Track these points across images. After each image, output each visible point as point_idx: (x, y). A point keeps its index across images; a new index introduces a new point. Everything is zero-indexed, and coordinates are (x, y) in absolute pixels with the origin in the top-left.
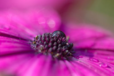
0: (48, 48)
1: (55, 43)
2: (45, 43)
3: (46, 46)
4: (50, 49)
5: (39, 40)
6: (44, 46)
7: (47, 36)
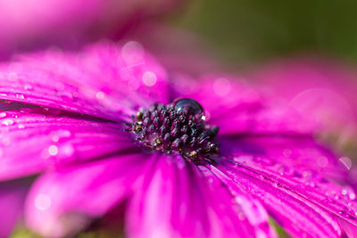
0: (172, 138)
1: (184, 129)
2: (162, 128)
3: (167, 136)
4: (176, 142)
5: (146, 121)
6: (163, 137)
7: (163, 112)
